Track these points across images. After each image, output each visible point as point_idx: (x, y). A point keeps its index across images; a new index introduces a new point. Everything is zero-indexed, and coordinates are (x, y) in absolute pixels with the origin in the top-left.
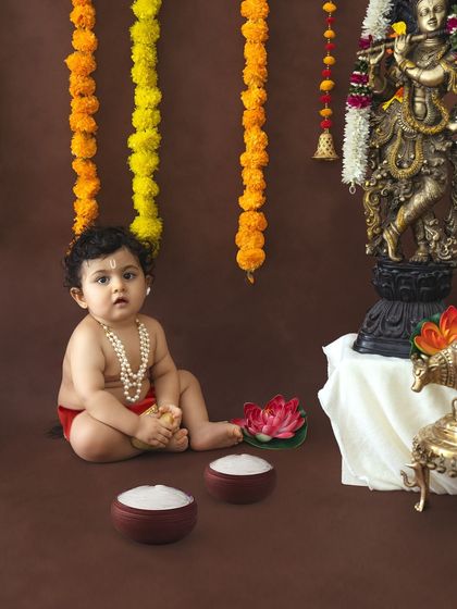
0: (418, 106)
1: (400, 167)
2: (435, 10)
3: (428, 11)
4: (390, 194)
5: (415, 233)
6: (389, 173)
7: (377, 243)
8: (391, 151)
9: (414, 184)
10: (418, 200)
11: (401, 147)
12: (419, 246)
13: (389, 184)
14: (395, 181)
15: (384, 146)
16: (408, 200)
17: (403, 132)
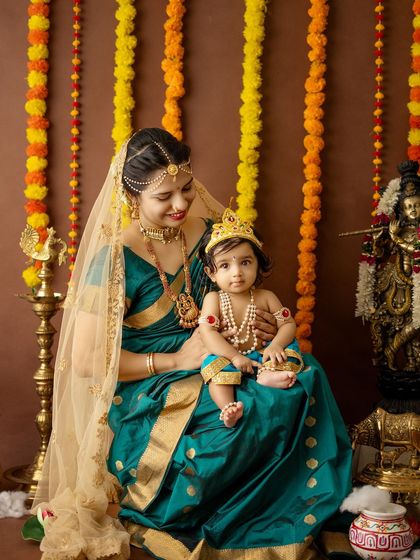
0: (406, 267)
1: (395, 307)
2: (415, 206)
3: (410, 206)
4: (389, 325)
5: (406, 351)
6: (387, 311)
7: (381, 357)
8: (390, 295)
9: (405, 318)
10: (408, 330)
11: (395, 294)
12: (408, 361)
13: (388, 317)
14: (391, 316)
15: (383, 293)
16: (401, 330)
17: (397, 284)
